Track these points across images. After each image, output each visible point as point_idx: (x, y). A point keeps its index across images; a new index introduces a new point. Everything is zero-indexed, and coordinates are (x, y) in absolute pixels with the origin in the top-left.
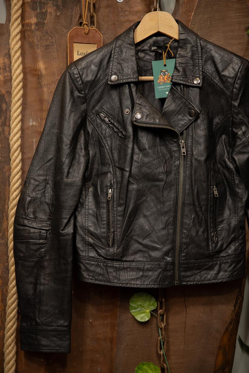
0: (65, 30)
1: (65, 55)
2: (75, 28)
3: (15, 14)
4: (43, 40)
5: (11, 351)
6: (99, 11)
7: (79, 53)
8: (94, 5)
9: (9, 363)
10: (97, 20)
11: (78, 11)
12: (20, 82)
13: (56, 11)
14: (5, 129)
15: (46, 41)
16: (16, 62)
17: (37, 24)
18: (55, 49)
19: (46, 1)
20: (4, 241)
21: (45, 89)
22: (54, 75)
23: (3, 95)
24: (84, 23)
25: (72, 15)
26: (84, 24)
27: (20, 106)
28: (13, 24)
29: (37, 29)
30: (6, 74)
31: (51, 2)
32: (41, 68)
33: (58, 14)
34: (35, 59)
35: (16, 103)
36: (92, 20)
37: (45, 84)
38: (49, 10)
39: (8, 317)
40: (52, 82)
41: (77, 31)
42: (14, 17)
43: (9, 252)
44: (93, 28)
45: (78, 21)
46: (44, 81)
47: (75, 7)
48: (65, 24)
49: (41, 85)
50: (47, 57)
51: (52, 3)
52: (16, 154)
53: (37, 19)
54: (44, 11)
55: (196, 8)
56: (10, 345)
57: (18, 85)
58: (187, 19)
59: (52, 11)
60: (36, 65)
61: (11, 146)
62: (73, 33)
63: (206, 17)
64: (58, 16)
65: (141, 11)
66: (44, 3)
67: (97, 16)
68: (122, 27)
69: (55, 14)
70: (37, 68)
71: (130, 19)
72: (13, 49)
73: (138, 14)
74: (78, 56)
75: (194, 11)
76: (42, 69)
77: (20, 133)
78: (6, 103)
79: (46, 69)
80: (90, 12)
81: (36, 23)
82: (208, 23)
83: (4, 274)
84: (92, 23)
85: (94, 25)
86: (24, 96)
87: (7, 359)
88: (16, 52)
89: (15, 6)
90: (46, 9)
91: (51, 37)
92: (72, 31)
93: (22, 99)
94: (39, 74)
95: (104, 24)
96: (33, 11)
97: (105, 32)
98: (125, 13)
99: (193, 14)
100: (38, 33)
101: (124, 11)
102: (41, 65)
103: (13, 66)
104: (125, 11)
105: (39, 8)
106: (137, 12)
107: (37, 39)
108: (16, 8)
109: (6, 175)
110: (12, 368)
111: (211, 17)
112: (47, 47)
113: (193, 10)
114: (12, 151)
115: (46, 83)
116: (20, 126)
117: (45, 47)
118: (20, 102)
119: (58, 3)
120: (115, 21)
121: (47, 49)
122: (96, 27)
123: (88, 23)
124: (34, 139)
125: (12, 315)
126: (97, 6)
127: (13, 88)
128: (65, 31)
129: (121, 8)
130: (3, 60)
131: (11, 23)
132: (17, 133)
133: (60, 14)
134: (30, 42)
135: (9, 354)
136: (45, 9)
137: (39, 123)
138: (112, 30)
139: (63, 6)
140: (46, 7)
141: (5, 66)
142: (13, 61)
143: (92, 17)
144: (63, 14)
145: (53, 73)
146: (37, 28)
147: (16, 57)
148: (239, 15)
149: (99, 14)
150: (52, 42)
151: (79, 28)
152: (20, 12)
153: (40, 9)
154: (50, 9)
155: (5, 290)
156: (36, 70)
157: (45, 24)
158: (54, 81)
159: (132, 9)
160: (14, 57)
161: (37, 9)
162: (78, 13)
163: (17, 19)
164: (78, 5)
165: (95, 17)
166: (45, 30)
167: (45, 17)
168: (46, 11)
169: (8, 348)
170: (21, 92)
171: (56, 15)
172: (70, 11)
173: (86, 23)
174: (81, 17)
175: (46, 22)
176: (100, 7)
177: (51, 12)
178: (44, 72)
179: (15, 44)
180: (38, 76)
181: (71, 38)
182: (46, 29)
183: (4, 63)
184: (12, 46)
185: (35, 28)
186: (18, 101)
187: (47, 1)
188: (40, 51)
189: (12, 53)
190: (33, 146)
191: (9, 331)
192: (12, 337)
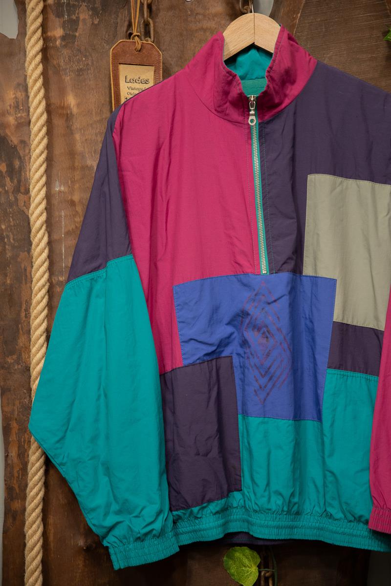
0: (107, 45)
1: (107, 84)
2: (121, 42)
3: (32, 23)
4: (73, 62)
5: (35, 532)
6: (157, 16)
7: (128, 80)
8: (150, 6)
9: (32, 549)
10: (154, 30)
11: (126, 16)
12: (43, 126)
13: (92, 17)
14: (18, 197)
15: (78, 63)
16: (35, 96)
17: (63, 38)
18: (91, 74)
19: (77, 3)
20: (20, 366)
21: (77, 136)
22: (91, 114)
23: (15, 147)
24: (135, 33)
25: (117, 24)
26: (135, 36)
27: (43, 163)
28: (30, 39)
29: (65, 45)
30: (19, 115)
31: (85, 4)
32: (70, 104)
33: (96, 22)
34: (62, 92)
35: (38, 158)
36: (148, 29)
37: (76, 129)
38: (82, 16)
39: (32, 480)
40: (88, 125)
41: (124, 46)
42: (31, 29)
43: (32, 383)
44: (148, 41)
45: (127, 31)
46: (77, 124)
47: (121, 10)
48: (107, 36)
49: (71, 130)
50: (80, 87)
51: (86, 6)
52: (39, 235)
53: (64, 31)
54: (74, 17)
55: (304, 7)
56: (34, 522)
57: (40, 130)
58: (291, 24)
59: (87, 17)
60: (64, 100)
61: (32, 223)
62: (119, 50)
63: (319, 20)
64: (96, 25)
65: (221, 14)
66: (74, 5)
67: (154, 23)
68: (192, 39)
69: (91, 22)
70: (66, 104)
71: (205, 27)
72: (30, 77)
73: (216, 19)
74: (126, 83)
75: (301, 11)
76: (72, 106)
77: (45, 202)
78: (20, 158)
79: (78, 105)
80: (143, 17)
81: (63, 36)
82: (322, 29)
83: (22, 416)
84: (147, 34)
85: (150, 37)
86: (49, 147)
87: (30, 543)
88: (36, 81)
89: (33, 11)
90: (78, 14)
91: (85, 56)
92: (117, 45)
93: (46, 152)
94: (67, 114)
95: (165, 34)
96: (57, 19)
97: (168, 48)
98: (197, 17)
99: (299, 15)
100: (66, 52)
101: (195, 14)
102: (71, 100)
103: (32, 102)
104: (197, 14)
105: (66, 14)
106: (215, 15)
107: (64, 61)
108: (35, 14)
109: (21, 267)
110: (36, 556)
111: (326, 20)
112: (80, 72)
113: (300, 9)
114: (34, 230)
115: (78, 127)
116: (45, 193)
117: (76, 73)
118: (44, 156)
119: (96, 5)
120: (182, 30)
121: (79, 75)
122: (152, 39)
123: (141, 34)
124: (63, 211)
125: (36, 477)
126: (154, 8)
127: (32, 136)
128: (107, 47)
129: (191, 11)
130: (15, 94)
131: (27, 37)
132: (40, 204)
133: (99, 22)
134: (54, 66)
135: (32, 536)
136: (76, 15)
137: (69, 187)
138: (178, 44)
139: (103, 9)
140: (77, 12)
141: (17, 102)
142: (32, 95)
143: (147, 25)
144: (104, 21)
145: (88, 112)
146: (64, 43)
147: (36, 88)
148: (370, 16)
149: (157, 20)
150: (88, 64)
151: (126, 42)
152: (40, 20)
153: (68, 16)
154: (84, 15)
155: (23, 440)
156: (63, 108)
157: (77, 38)
158: (91, 124)
159: (207, 12)
160: (32, 89)
161: (63, 16)
162: (126, 20)
163: (36, 31)
164: (126, 7)
165: (152, 25)
166: (76, 47)
167: (76, 27)
168: (77, 17)
169: (31, 527)
170: (45, 141)
171: (93, 23)
172: (113, 17)
173: (138, 34)
174: (130, 25)
175: (77, 34)
176: (158, 9)
177: (84, 20)
178: (75, 110)
179: (33, 68)
180: (67, 117)
181: (115, 56)
182: (78, 45)
183: (16, 98)
184: (29, 72)
185: (61, 44)
186: (40, 155)
187: (79, 3)
188: (68, 78)
189: (30, 82)
190: (61, 222)
191: (33, 501)
192: (37, 511)
